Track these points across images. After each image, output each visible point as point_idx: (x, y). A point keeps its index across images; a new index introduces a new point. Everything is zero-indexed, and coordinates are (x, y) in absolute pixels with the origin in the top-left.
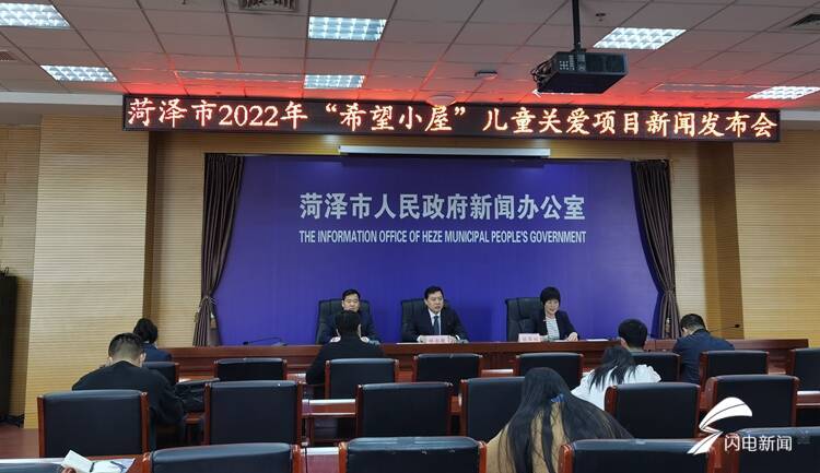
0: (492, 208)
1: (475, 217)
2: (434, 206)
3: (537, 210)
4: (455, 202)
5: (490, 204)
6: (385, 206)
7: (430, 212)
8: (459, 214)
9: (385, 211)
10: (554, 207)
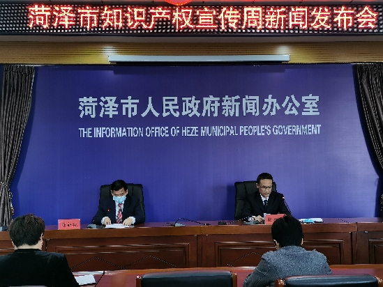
0: (241, 106)
1: (227, 115)
2: (192, 105)
3: (279, 108)
4: (209, 102)
5: (239, 103)
6: (150, 106)
7: (188, 112)
8: (212, 113)
9: (150, 110)
10: (294, 105)
